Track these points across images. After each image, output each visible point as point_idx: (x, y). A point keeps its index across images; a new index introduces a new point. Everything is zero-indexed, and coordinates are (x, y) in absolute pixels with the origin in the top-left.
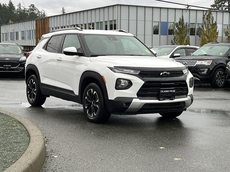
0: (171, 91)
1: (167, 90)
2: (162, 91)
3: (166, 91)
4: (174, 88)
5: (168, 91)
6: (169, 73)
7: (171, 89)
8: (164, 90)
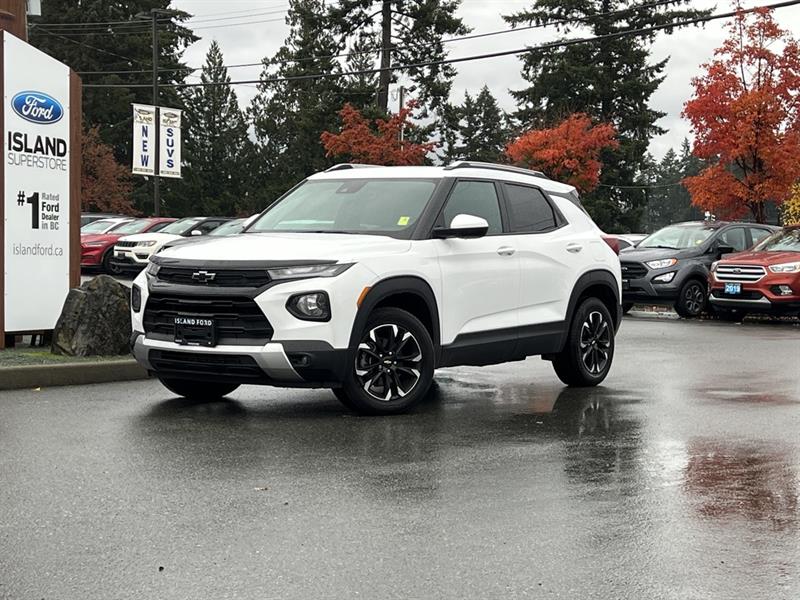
0: (200, 322)
1: (191, 317)
2: (178, 321)
3: (189, 322)
4: (211, 315)
5: (193, 322)
6: (214, 274)
7: (200, 318)
8: (183, 317)
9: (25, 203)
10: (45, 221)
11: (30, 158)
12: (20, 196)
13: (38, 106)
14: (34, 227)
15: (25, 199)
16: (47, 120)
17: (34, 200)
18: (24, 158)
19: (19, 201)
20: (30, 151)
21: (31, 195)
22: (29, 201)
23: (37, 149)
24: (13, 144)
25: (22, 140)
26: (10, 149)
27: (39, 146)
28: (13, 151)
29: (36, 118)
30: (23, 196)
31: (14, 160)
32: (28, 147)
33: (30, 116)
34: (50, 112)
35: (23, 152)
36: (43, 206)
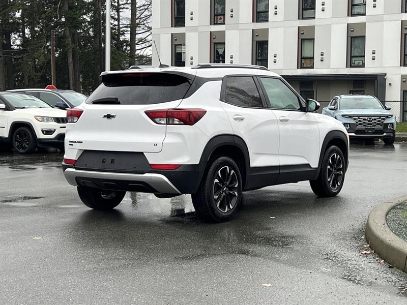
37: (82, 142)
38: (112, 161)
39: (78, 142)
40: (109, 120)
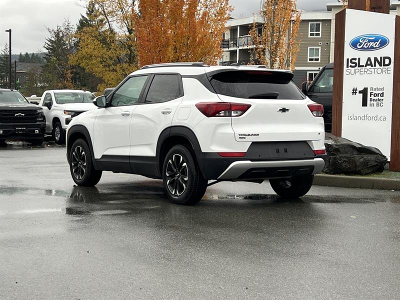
9: (357, 94)
10: (372, 102)
11: (361, 70)
12: (353, 90)
13: (369, 42)
14: (363, 106)
15: (358, 91)
16: (376, 48)
17: (364, 92)
18: (357, 71)
19: (353, 93)
20: (363, 66)
21: (362, 89)
22: (360, 92)
23: (367, 65)
24: (350, 64)
25: (357, 61)
26: (348, 67)
27: (369, 63)
28: (350, 68)
29: (368, 48)
30: (356, 90)
31: (350, 73)
32: (361, 64)
33: (363, 48)
34: (378, 43)
35: (357, 67)
36: (371, 95)
37: (258, 135)
38: (286, 151)
39: (252, 135)
40: (284, 113)
